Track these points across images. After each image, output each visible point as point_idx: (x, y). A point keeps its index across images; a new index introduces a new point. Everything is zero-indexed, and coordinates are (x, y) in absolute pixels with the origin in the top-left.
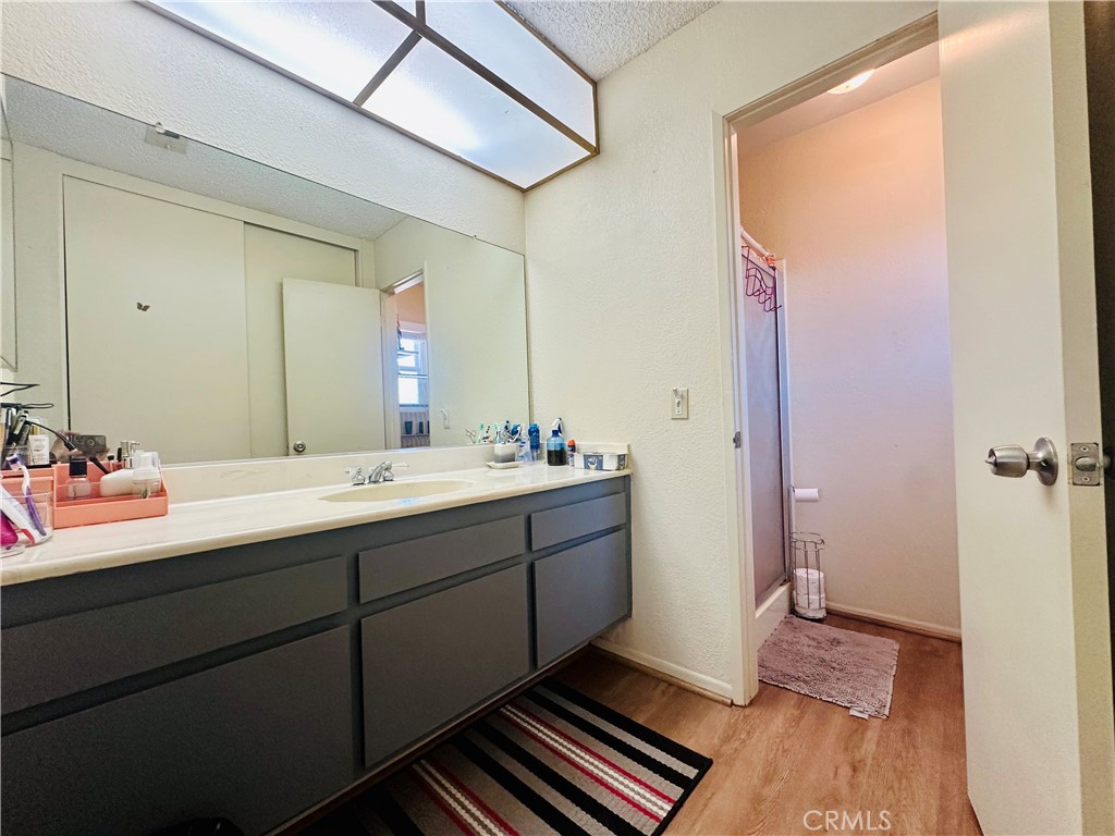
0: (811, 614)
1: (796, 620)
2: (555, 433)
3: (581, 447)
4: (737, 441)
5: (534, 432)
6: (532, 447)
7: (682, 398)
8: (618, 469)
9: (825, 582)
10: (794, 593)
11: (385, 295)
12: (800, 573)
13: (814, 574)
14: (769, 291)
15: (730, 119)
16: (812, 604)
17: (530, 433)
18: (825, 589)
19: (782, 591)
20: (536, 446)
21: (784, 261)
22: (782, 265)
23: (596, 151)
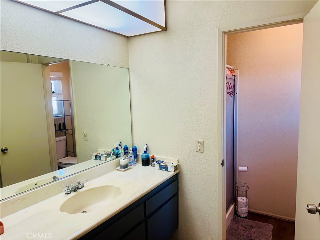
0: (242, 215)
1: (237, 218)
2: (145, 152)
3: (156, 158)
4: (222, 164)
5: (135, 150)
6: (134, 157)
7: (201, 144)
8: (174, 171)
9: (248, 203)
10: (237, 207)
11: (44, 66)
12: (239, 199)
13: (245, 200)
14: (232, 87)
15: (225, 33)
16: (243, 211)
17: (133, 150)
18: (248, 205)
19: (232, 207)
20: (136, 156)
21: (238, 70)
22: (237, 73)
23: (165, 29)
